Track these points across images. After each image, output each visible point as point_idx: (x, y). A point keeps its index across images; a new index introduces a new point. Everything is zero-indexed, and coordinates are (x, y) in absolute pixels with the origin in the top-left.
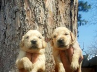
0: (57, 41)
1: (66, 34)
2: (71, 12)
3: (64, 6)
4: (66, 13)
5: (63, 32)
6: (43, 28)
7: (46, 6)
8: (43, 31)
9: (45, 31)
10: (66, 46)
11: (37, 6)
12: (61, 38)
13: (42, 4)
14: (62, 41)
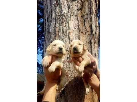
0: (72, 48)
1: (80, 44)
2: (91, 41)
3: (84, 37)
4: (86, 42)
5: (77, 43)
6: (68, 53)
7: (71, 37)
8: (68, 55)
9: (69, 56)
10: (79, 53)
11: (64, 38)
12: (75, 46)
13: (67, 36)
14: (76, 48)
